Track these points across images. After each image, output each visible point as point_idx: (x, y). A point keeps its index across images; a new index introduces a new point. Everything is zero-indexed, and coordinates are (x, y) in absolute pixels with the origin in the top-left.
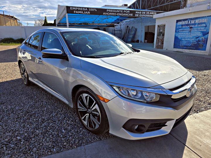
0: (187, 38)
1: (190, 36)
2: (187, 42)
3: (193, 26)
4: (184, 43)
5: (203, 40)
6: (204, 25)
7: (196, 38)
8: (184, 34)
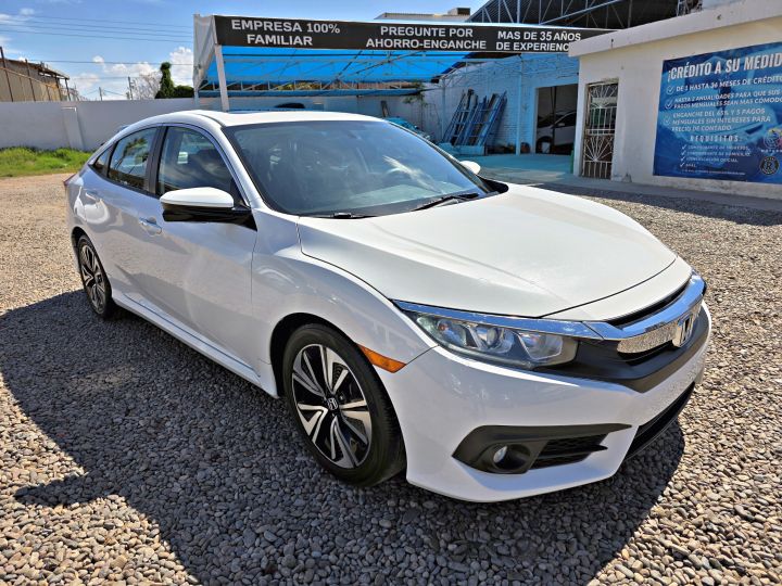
0: (711, 133)
1: (722, 124)
2: (708, 151)
3: (733, 84)
4: (698, 154)
7: (750, 132)
8: (698, 118)
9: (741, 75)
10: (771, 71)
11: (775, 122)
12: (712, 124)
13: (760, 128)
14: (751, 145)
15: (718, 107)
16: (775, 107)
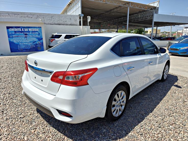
0: (25, 43)
1: (27, 41)
2: (25, 46)
3: (27, 33)
4: (23, 47)
5: (39, 44)
6: (38, 33)
7: (34, 42)
8: (20, 40)
9: (29, 32)
10: (35, 32)
11: (38, 40)
12: (25, 41)
13: (35, 42)
14: (35, 45)
15: (25, 38)
16: (38, 38)
